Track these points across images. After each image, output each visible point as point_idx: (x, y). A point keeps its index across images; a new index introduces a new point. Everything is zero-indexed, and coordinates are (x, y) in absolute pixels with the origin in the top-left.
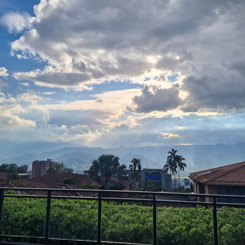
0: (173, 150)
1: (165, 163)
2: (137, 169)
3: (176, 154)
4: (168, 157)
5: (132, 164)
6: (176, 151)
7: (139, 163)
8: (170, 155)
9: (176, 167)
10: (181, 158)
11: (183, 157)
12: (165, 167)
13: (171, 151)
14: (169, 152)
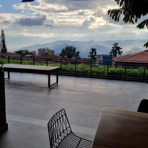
0: (116, 43)
1: (110, 51)
2: (94, 54)
3: (117, 46)
4: (113, 48)
5: (91, 51)
6: (117, 44)
7: (95, 50)
8: (114, 46)
9: (117, 53)
10: (120, 48)
11: (121, 48)
12: (110, 53)
13: (115, 44)
14: (114, 44)
